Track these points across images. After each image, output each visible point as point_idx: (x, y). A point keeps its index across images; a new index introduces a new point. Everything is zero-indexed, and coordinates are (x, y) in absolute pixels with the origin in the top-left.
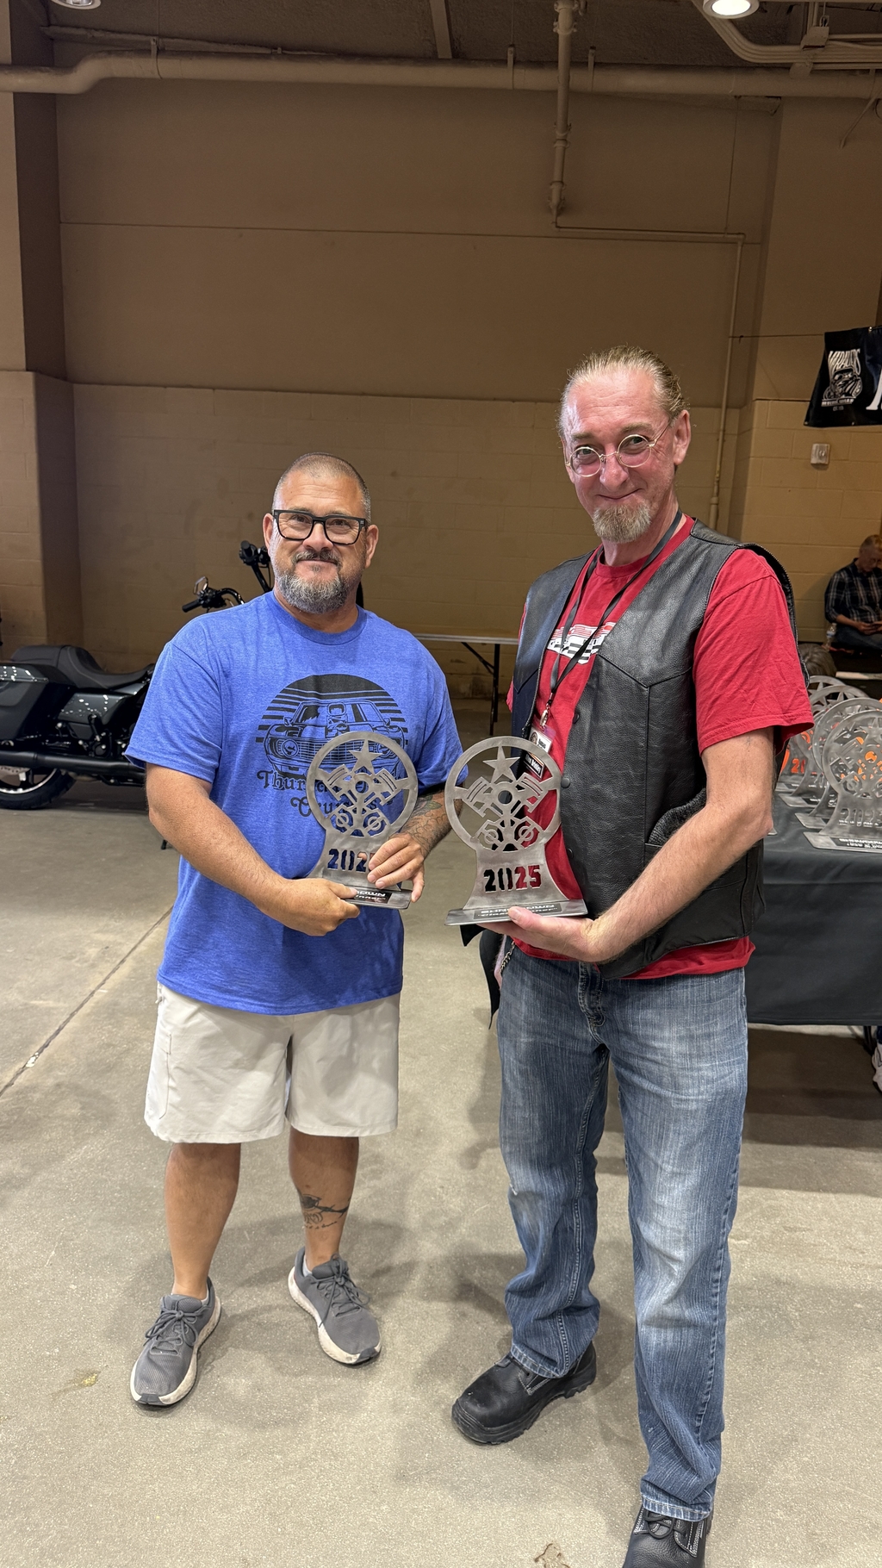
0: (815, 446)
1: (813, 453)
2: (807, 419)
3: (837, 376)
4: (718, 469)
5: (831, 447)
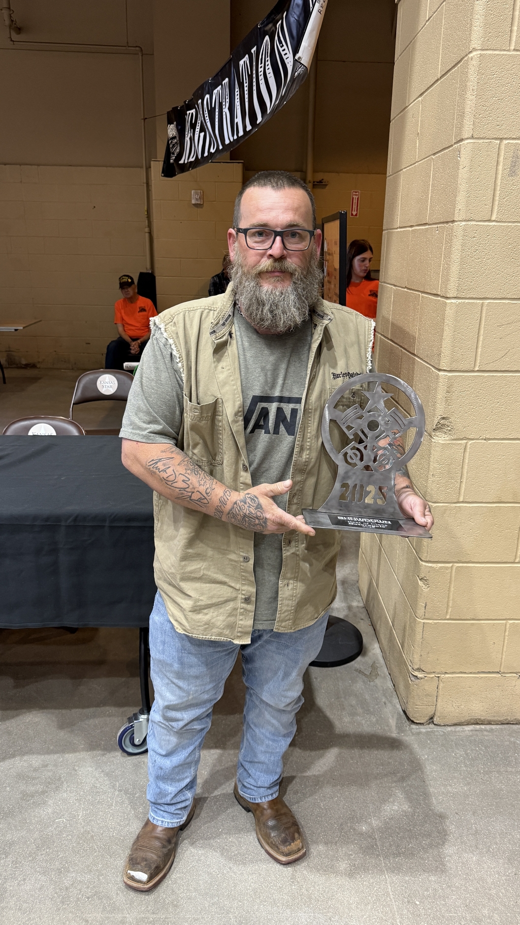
0: (193, 191)
1: (192, 197)
2: (163, 172)
3: (170, 141)
4: (146, 209)
5: (203, 192)
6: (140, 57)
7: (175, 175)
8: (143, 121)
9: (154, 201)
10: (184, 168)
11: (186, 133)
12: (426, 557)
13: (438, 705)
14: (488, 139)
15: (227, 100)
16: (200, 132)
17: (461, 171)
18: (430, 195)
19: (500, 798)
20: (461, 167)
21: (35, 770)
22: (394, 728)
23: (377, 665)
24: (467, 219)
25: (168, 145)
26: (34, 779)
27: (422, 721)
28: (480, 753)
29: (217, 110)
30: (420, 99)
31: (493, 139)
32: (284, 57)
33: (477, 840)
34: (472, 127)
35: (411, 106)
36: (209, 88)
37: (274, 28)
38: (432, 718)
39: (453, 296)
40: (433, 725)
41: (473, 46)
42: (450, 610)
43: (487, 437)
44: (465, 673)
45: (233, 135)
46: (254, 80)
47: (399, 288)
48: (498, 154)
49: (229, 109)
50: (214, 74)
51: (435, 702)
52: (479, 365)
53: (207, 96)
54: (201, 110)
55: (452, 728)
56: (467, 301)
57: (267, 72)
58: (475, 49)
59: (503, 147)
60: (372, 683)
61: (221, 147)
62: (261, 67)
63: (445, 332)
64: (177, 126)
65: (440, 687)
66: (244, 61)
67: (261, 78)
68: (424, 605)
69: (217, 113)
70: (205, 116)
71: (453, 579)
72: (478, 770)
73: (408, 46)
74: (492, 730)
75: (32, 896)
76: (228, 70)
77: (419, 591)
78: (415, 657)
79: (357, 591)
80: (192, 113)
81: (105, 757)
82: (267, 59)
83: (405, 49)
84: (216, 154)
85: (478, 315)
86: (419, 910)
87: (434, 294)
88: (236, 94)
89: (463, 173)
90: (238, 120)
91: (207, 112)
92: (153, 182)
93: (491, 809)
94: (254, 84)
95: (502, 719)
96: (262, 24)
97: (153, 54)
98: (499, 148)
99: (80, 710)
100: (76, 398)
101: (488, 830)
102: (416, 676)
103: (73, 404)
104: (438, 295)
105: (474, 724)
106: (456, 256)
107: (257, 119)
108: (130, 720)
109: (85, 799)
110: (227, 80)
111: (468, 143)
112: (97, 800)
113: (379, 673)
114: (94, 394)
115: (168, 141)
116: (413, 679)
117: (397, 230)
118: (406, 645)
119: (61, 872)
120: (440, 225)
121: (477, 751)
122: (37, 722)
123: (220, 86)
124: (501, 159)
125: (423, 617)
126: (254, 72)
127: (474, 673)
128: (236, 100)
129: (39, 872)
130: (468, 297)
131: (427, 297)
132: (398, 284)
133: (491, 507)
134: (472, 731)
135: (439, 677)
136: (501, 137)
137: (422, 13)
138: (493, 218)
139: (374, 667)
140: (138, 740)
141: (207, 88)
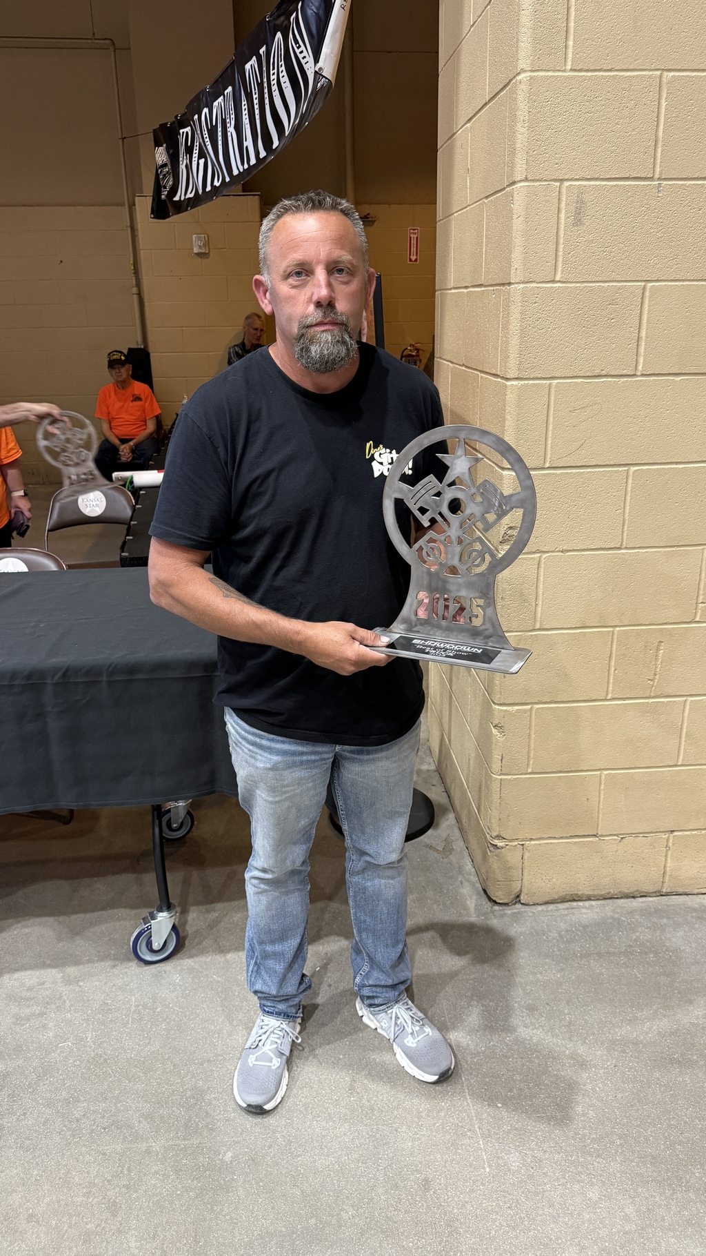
0: (194, 236)
1: (194, 243)
2: (152, 212)
3: (160, 170)
4: (132, 262)
5: (208, 237)
6: (112, 54)
7: (168, 216)
8: (120, 141)
9: (142, 251)
10: (180, 207)
11: (181, 159)
12: (500, 698)
13: (525, 878)
14: (545, 180)
15: (232, 117)
16: (199, 158)
17: (515, 221)
18: (484, 249)
19: (600, 983)
20: (515, 216)
21: (30, 989)
22: (472, 911)
23: (452, 838)
24: (526, 280)
25: (157, 175)
26: (28, 999)
27: (506, 901)
28: (577, 935)
29: (220, 129)
30: (468, 125)
31: (551, 180)
32: (303, 62)
33: (571, 1032)
34: (524, 166)
35: (459, 132)
36: (206, 99)
37: (286, 22)
38: (518, 896)
39: (514, 377)
40: (520, 905)
41: (521, 66)
42: (531, 762)
43: (564, 548)
44: (555, 838)
45: (243, 164)
46: (266, 91)
47: (456, 366)
48: (559, 199)
49: (234, 128)
50: (212, 80)
51: (521, 875)
52: (549, 460)
53: (206, 110)
54: (198, 128)
55: (544, 907)
56: (531, 382)
57: (282, 80)
58: (523, 71)
59: (564, 190)
60: (445, 860)
61: (228, 179)
62: (274, 74)
63: (507, 422)
64: (167, 149)
65: (526, 857)
66: (251, 65)
67: (275, 88)
68: (500, 758)
69: (220, 134)
70: (205, 136)
71: (533, 723)
72: (574, 954)
73: (452, 55)
74: (592, 906)
75: (36, 1131)
76: (231, 75)
77: (494, 741)
78: (492, 821)
79: (428, 751)
80: (187, 133)
81: (116, 969)
82: (280, 64)
83: (450, 58)
84: (221, 188)
85: (546, 399)
86: (501, 1114)
87: (494, 374)
88: (243, 108)
89: (518, 224)
90: (248, 143)
91: (206, 132)
92: (139, 225)
93: (588, 996)
94: (266, 96)
95: (603, 893)
96: (271, 16)
97: (130, 49)
98: (559, 192)
99: (82, 915)
100: (52, 522)
101: (585, 1020)
102: (496, 845)
103: (48, 531)
104: (497, 375)
105: (570, 901)
106: (515, 326)
107: (273, 143)
108: (145, 920)
109: (94, 1018)
110: (230, 89)
111: (521, 187)
112: (108, 1018)
113: (454, 847)
114: (75, 517)
115: (157, 171)
116: (491, 849)
117: (451, 291)
118: (482, 809)
119: (69, 1102)
120: (497, 288)
121: (573, 932)
122: (28, 933)
123: (222, 97)
124: (563, 205)
125: (500, 772)
126: (265, 80)
127: (566, 838)
128: (244, 117)
129: (42, 1104)
130: (532, 377)
131: (486, 378)
132: (455, 361)
133: (575, 633)
134: (567, 909)
135: (523, 845)
136: (561, 178)
137: (466, 16)
138: (558, 278)
139: (448, 841)
140: (157, 944)
141: (204, 99)
